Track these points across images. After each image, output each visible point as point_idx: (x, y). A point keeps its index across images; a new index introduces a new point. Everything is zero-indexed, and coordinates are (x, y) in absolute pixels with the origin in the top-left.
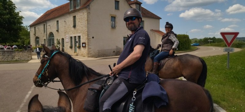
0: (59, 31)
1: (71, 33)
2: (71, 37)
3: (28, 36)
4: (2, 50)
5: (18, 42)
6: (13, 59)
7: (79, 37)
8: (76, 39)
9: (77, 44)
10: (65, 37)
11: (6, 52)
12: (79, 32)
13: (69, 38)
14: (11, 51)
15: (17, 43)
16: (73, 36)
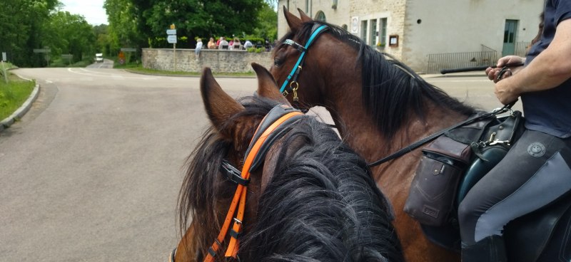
0: (338, 7)
1: (365, 10)
2: (365, 22)
3: (274, 22)
4: (225, 50)
5: (255, 34)
6: (243, 68)
7: (384, 20)
8: (375, 27)
9: (377, 38)
10: (351, 23)
11: (231, 55)
12: (385, 8)
13: (360, 23)
14: (240, 52)
15: (253, 35)
16: (369, 18)
